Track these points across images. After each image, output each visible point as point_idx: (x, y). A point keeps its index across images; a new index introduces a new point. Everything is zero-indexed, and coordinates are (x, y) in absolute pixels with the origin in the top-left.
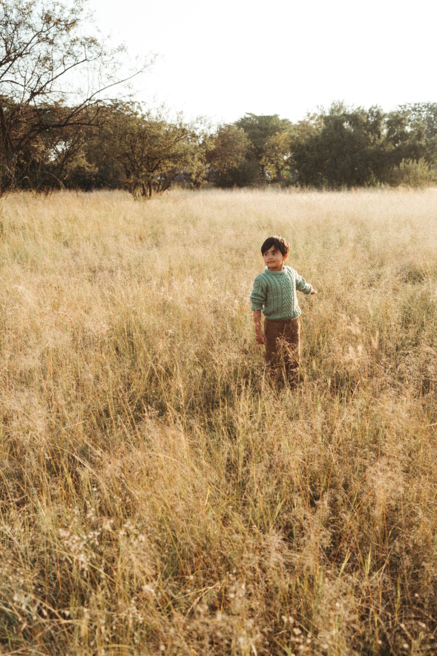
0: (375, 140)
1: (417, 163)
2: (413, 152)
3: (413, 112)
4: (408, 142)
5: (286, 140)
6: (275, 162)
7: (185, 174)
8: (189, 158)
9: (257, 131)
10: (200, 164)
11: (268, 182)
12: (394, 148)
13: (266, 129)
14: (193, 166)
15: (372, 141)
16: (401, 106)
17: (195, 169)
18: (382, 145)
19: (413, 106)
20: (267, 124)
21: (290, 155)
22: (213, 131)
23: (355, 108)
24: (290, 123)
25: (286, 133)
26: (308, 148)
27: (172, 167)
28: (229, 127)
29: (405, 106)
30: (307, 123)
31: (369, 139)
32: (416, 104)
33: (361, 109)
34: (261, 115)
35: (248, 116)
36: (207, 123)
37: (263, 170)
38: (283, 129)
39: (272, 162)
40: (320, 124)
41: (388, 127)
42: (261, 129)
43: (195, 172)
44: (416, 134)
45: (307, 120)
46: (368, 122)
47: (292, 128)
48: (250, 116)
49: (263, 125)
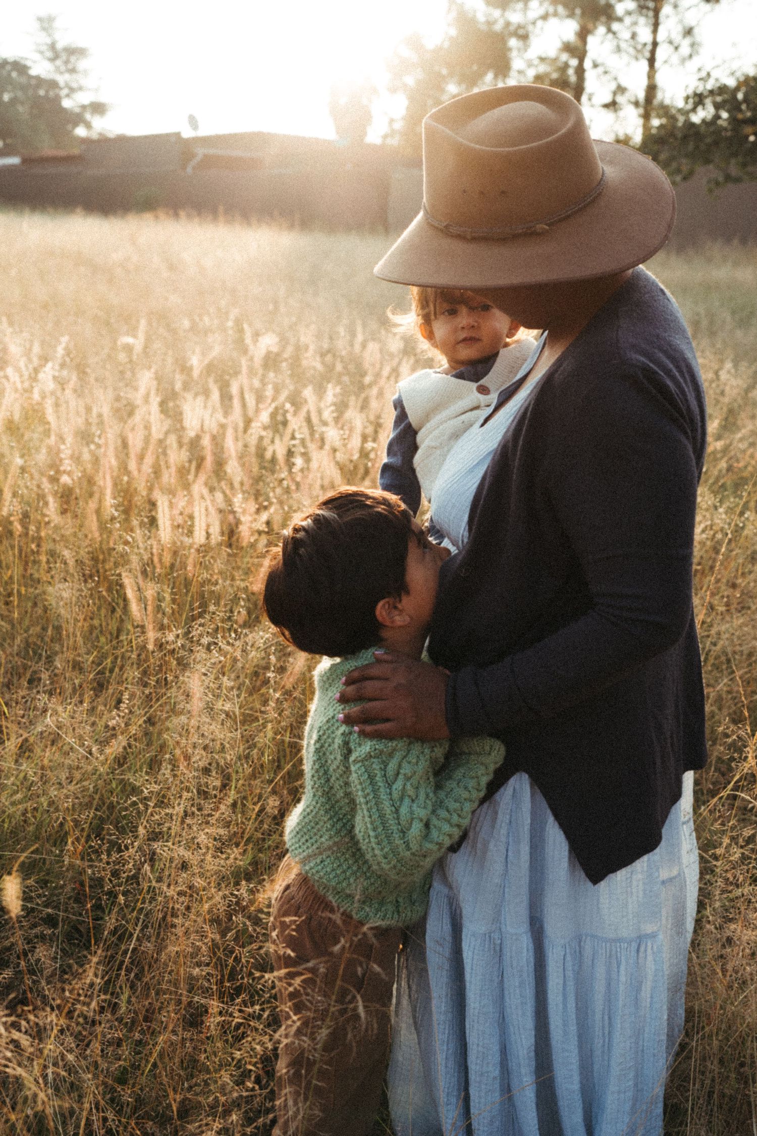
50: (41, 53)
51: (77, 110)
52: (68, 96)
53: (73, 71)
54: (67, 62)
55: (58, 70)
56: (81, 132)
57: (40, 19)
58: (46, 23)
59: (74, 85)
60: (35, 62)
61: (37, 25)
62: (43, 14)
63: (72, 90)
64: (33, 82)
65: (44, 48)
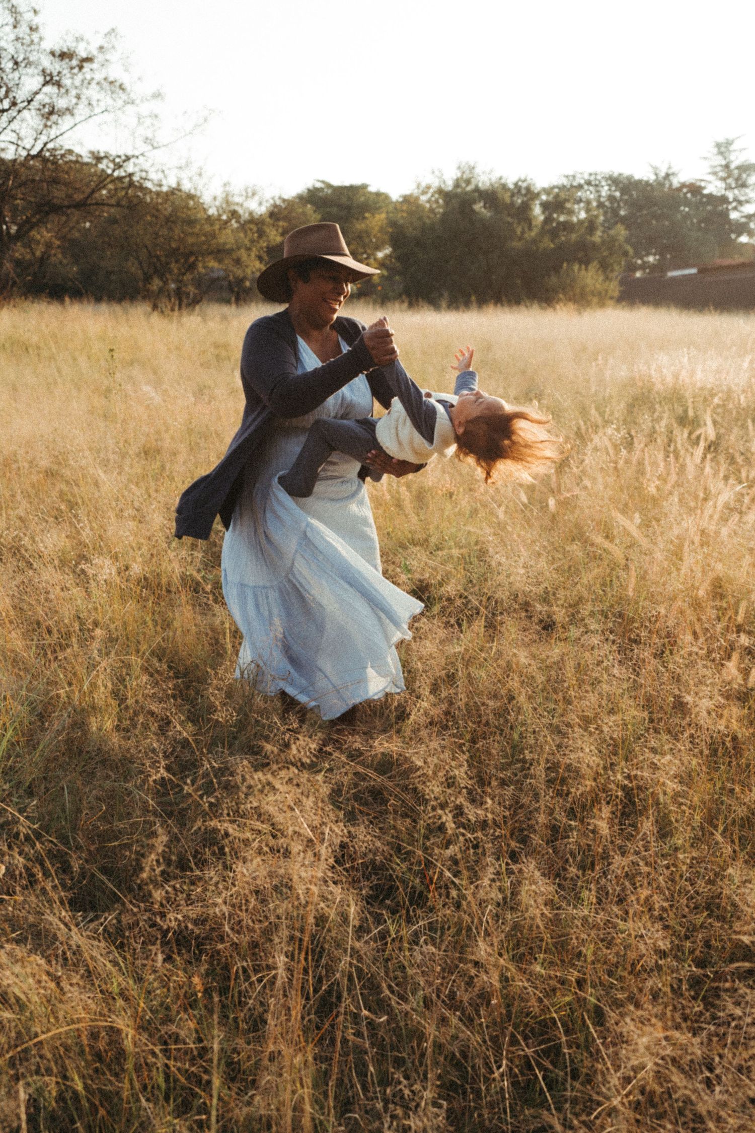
0: (523, 233)
1: (586, 269)
2: (581, 255)
3: (586, 187)
4: (574, 236)
5: (381, 228)
9: (335, 210)
12: (552, 246)
13: (349, 208)
15: (519, 233)
16: (567, 177)
18: (534, 241)
19: (586, 177)
20: (349, 199)
21: (388, 250)
23: (494, 177)
24: (387, 197)
25: (383, 216)
26: (418, 243)
28: (288, 202)
29: (574, 177)
30: (417, 198)
31: (514, 231)
32: (591, 174)
33: (503, 181)
34: (339, 184)
35: (319, 185)
38: (377, 209)
40: (437, 202)
41: (543, 212)
42: (341, 207)
44: (586, 224)
45: (416, 195)
46: (512, 204)
47: (391, 208)
48: (322, 185)
49: (344, 200)
50: (715, 173)
51: (743, 220)
52: (735, 208)
53: (744, 185)
54: (737, 180)
55: (729, 188)
56: (744, 239)
57: (718, 145)
58: (723, 148)
59: (742, 198)
60: (710, 182)
61: (715, 150)
62: (721, 139)
63: (740, 203)
64: (704, 200)
65: (718, 169)
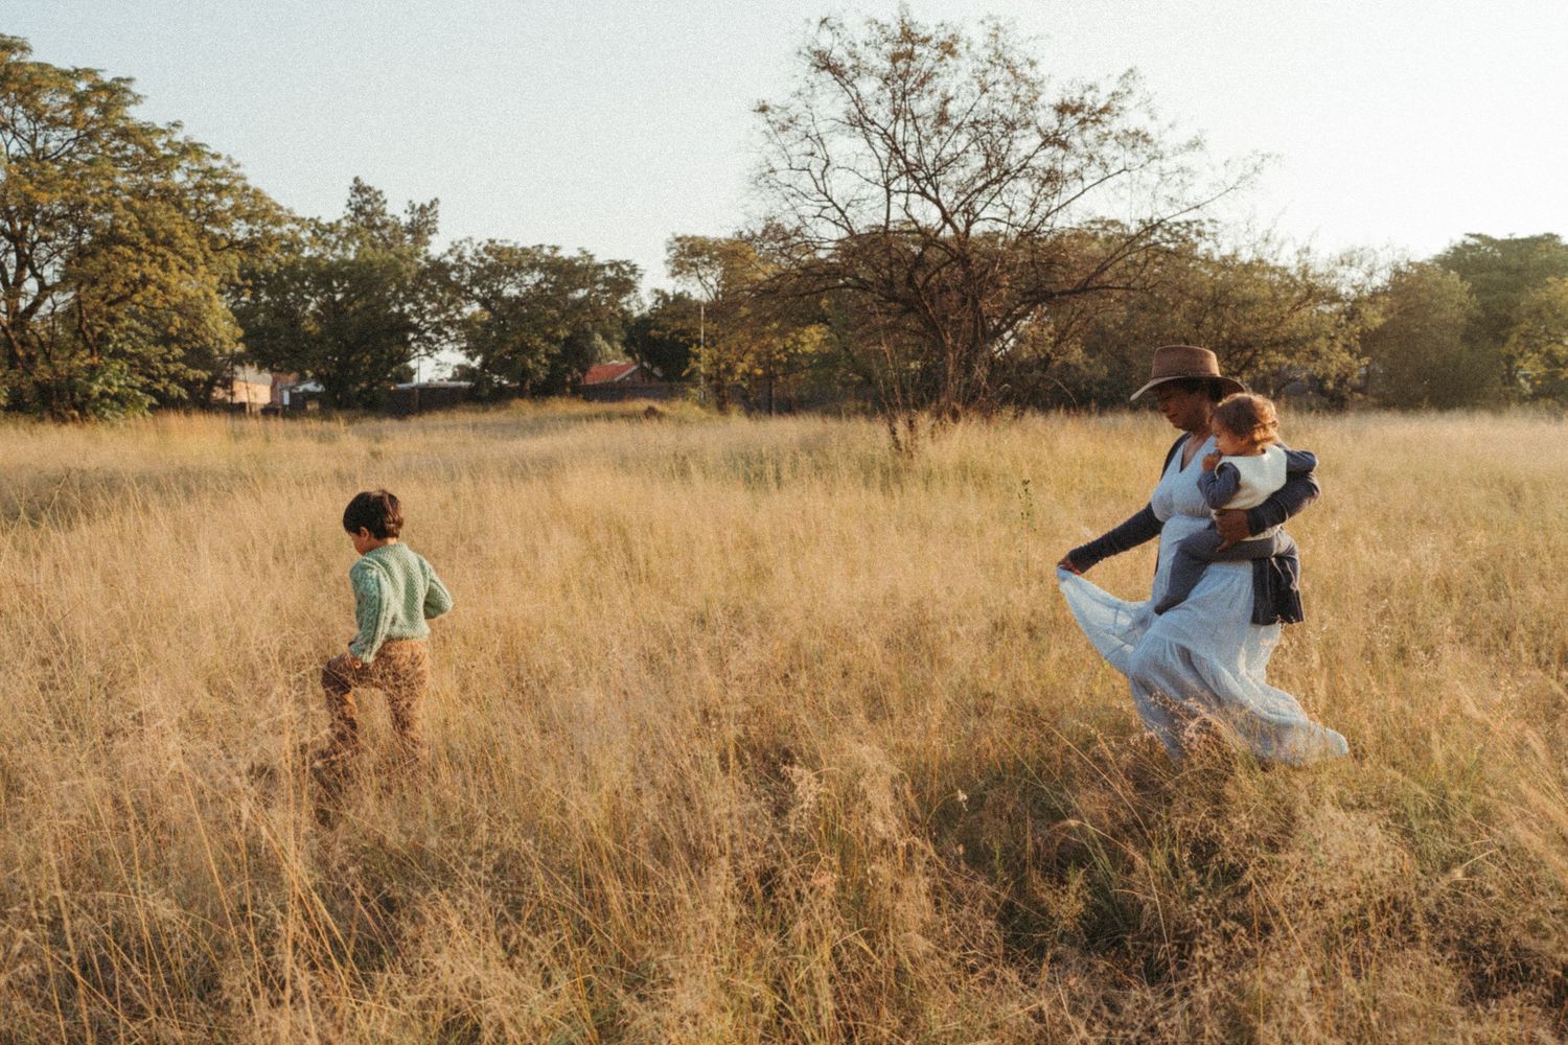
6: (1544, 349)
7: (1312, 378)
8: (1322, 344)
9: (1497, 275)
10: (1346, 357)
11: (1523, 399)
13: (1522, 271)
14: (1330, 361)
17: (1333, 369)
20: (1524, 257)
22: (1380, 280)
27: (1281, 365)
28: (1421, 266)
34: (1508, 237)
35: (1471, 241)
36: (1365, 265)
37: (1509, 371)
39: (1536, 349)
42: (1507, 269)
43: (1333, 375)
48: (1478, 242)
49: (1514, 261)
